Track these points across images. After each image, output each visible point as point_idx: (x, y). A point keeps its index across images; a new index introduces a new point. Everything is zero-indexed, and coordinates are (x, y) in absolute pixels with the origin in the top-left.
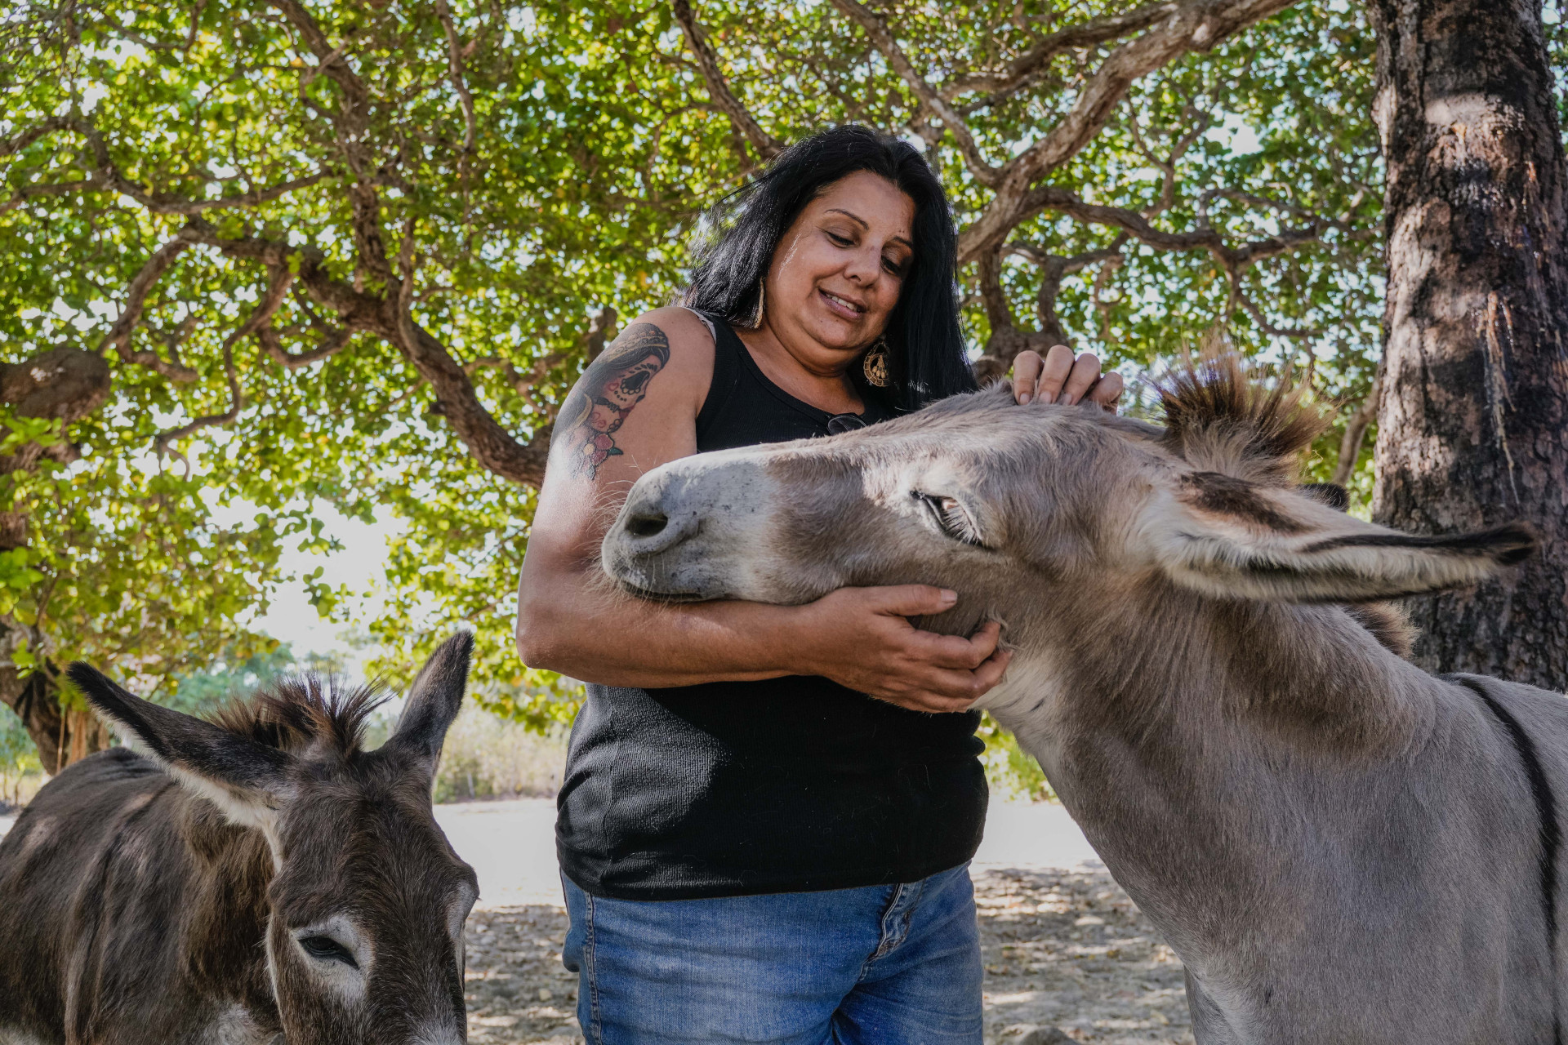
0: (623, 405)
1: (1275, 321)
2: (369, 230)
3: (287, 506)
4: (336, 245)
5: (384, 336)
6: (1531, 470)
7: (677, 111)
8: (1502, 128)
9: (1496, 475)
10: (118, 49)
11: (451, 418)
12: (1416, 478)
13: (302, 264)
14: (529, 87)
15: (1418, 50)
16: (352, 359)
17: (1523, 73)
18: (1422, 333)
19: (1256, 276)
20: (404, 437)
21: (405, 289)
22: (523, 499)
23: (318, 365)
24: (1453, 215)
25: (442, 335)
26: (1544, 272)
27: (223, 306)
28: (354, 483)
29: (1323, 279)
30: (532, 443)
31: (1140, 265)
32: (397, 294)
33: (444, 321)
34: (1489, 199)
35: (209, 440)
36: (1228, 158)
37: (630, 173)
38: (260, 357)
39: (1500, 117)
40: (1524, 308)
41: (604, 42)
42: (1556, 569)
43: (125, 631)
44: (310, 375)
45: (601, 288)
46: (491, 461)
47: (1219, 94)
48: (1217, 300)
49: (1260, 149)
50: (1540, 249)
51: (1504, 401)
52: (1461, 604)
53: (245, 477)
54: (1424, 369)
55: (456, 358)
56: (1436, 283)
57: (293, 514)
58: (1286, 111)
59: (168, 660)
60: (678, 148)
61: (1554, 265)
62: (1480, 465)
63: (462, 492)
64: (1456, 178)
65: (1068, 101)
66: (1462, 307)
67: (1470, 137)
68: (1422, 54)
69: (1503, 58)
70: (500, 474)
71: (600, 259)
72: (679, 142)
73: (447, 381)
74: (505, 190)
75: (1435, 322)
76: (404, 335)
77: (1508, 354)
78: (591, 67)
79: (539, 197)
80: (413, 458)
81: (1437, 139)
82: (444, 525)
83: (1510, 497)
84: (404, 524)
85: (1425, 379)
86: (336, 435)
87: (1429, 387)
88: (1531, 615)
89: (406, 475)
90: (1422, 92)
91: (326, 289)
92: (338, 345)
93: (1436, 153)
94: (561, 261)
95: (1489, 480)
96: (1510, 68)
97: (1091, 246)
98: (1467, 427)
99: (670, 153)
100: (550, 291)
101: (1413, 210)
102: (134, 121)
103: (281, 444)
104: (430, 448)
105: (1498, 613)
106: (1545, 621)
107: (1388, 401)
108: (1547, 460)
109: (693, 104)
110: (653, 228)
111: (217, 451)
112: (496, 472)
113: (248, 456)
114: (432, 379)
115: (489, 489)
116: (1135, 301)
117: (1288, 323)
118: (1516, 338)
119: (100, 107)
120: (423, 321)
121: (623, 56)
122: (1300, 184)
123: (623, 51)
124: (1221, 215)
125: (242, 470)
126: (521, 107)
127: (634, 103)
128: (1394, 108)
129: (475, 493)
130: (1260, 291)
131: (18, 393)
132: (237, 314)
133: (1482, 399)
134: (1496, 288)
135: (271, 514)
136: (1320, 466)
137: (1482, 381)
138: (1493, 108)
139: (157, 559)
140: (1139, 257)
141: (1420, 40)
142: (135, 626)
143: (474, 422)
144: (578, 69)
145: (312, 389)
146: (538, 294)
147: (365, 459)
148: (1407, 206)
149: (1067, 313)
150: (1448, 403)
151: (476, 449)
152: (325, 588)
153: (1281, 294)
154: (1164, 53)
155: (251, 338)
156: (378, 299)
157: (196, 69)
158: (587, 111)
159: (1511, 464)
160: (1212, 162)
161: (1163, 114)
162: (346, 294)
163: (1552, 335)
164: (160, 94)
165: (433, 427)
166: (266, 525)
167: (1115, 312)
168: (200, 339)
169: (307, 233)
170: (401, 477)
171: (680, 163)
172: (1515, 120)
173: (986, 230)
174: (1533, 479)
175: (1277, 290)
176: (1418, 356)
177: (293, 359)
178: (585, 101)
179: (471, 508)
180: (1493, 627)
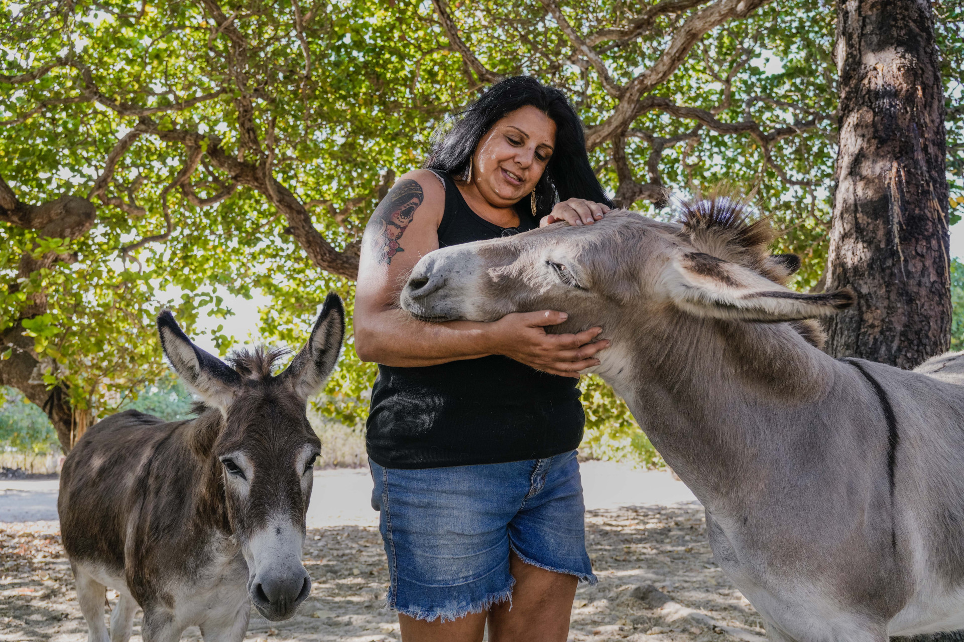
0: (402, 225)
1: (792, 176)
2: (247, 125)
3: (200, 289)
4: (228, 134)
5: (257, 187)
6: (913, 261)
7: (431, 51)
8: (904, 67)
9: (894, 265)
10: (96, 16)
11: (297, 236)
12: (850, 266)
13: (208, 145)
14: (341, 37)
15: (858, 21)
16: (237, 201)
17: (918, 34)
18: (855, 184)
19: (781, 149)
20: (268, 247)
21: (269, 160)
22: (339, 284)
23: (216, 205)
24: (874, 117)
25: (290, 186)
26: (925, 149)
27: (160, 169)
28: (239, 275)
29: (821, 150)
30: (345, 251)
31: (711, 142)
32: (265, 163)
33: (291, 178)
34: (895, 108)
35: (151, 250)
36: (763, 76)
37: (403, 89)
38: (182, 199)
39: (903, 60)
40: (913, 170)
41: (386, 10)
42: (925, 317)
43: (105, 364)
44: (212, 211)
45: (385, 158)
46: (321, 262)
47: (758, 37)
48: (757, 162)
49: (783, 71)
50: (922, 136)
51: (899, 223)
52: (872, 336)
53: (174, 273)
54: (856, 205)
55: (299, 200)
56: (864, 156)
57: (203, 294)
58: (798, 48)
59: (130, 380)
60: (432, 74)
61: (931, 146)
62: (885, 259)
63: (303, 280)
64: (878, 95)
65: (666, 42)
66: (878, 170)
67: (885, 71)
68: (861, 23)
69: (906, 26)
70: (325, 269)
71: (385, 141)
72: (432, 69)
73: (295, 215)
74: (328, 99)
75: (862, 178)
76: (269, 187)
77: (903, 196)
78: (379, 25)
79: (348, 104)
80: (273, 260)
81: (867, 73)
82: (293, 300)
83: (901, 277)
84: (269, 300)
85: (856, 211)
86: (227, 247)
87: (858, 215)
88: (911, 342)
89: (269, 270)
90: (860, 45)
91: (222, 160)
92: (229, 193)
93: (866, 81)
94: (362, 142)
95: (889, 267)
96: (910, 32)
97: (681, 130)
98: (878, 237)
99: (426, 77)
100: (355, 160)
101: (853, 114)
102: (105, 59)
103: (195, 252)
104: (284, 254)
105: (892, 342)
106: (918, 346)
107: (836, 224)
108: (922, 256)
109: (440, 47)
110: (416, 121)
111: (157, 257)
112: (324, 268)
113: (176, 259)
114: (286, 213)
115: (319, 279)
116: (708, 163)
117: (800, 177)
118: (908, 187)
119: (85, 50)
120: (279, 178)
121: (398, 19)
122: (807, 92)
123: (397, 15)
124: (759, 111)
125: (172, 268)
126: (338, 49)
127: (405, 46)
128: (844, 54)
129: (311, 281)
130: (782, 157)
131: (40, 223)
132: (168, 174)
133: (887, 221)
134: (897, 159)
135: (191, 295)
136: (818, 263)
137: (887, 211)
138: (899, 55)
139: (123, 321)
140: (710, 137)
141: (860, 15)
142: (110, 361)
143: (311, 239)
144: (371, 26)
145: (213, 219)
146: (348, 162)
147: (245, 260)
148: (850, 111)
149: (666, 171)
150: (868, 224)
151: (312, 255)
152: (224, 337)
153: (795, 159)
154: (719, 18)
155: (177, 189)
156: (254, 166)
157: (143, 28)
158: (377, 51)
159: (902, 259)
160: (754, 79)
161: (724, 50)
162: (233, 163)
163: (928, 185)
164: (121, 42)
165: (285, 241)
166: (188, 300)
167: (696, 170)
168: (145, 189)
169: (208, 125)
170: (266, 271)
171: (432, 83)
172: (911, 62)
173: (615, 124)
174: (915, 266)
175: (793, 156)
176: (852, 198)
177: (202, 202)
178: (375, 45)
179: (308, 289)
180: (889, 350)
